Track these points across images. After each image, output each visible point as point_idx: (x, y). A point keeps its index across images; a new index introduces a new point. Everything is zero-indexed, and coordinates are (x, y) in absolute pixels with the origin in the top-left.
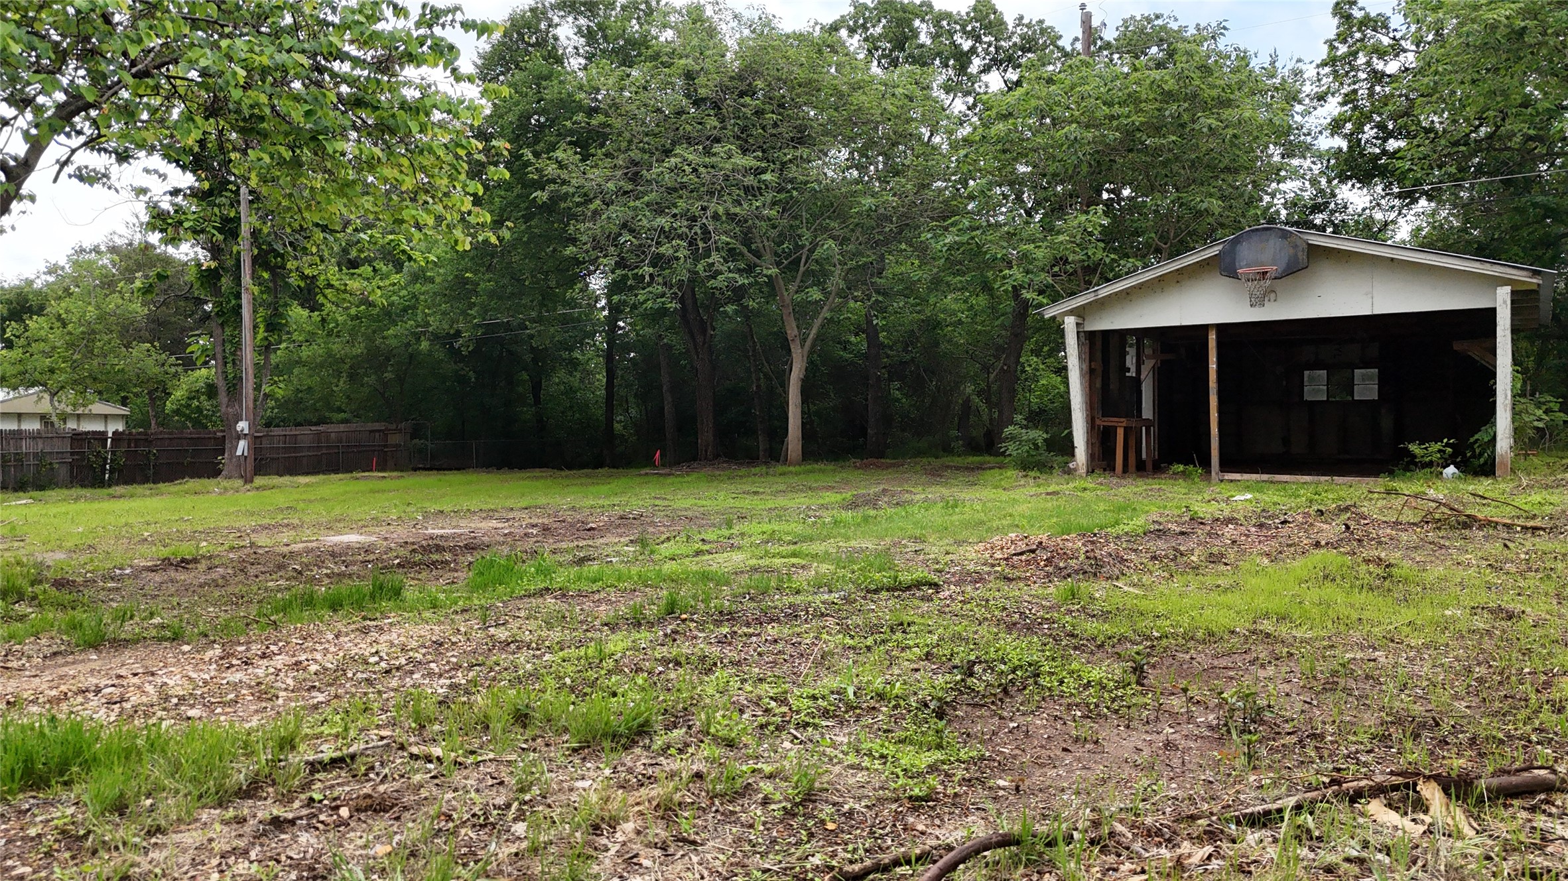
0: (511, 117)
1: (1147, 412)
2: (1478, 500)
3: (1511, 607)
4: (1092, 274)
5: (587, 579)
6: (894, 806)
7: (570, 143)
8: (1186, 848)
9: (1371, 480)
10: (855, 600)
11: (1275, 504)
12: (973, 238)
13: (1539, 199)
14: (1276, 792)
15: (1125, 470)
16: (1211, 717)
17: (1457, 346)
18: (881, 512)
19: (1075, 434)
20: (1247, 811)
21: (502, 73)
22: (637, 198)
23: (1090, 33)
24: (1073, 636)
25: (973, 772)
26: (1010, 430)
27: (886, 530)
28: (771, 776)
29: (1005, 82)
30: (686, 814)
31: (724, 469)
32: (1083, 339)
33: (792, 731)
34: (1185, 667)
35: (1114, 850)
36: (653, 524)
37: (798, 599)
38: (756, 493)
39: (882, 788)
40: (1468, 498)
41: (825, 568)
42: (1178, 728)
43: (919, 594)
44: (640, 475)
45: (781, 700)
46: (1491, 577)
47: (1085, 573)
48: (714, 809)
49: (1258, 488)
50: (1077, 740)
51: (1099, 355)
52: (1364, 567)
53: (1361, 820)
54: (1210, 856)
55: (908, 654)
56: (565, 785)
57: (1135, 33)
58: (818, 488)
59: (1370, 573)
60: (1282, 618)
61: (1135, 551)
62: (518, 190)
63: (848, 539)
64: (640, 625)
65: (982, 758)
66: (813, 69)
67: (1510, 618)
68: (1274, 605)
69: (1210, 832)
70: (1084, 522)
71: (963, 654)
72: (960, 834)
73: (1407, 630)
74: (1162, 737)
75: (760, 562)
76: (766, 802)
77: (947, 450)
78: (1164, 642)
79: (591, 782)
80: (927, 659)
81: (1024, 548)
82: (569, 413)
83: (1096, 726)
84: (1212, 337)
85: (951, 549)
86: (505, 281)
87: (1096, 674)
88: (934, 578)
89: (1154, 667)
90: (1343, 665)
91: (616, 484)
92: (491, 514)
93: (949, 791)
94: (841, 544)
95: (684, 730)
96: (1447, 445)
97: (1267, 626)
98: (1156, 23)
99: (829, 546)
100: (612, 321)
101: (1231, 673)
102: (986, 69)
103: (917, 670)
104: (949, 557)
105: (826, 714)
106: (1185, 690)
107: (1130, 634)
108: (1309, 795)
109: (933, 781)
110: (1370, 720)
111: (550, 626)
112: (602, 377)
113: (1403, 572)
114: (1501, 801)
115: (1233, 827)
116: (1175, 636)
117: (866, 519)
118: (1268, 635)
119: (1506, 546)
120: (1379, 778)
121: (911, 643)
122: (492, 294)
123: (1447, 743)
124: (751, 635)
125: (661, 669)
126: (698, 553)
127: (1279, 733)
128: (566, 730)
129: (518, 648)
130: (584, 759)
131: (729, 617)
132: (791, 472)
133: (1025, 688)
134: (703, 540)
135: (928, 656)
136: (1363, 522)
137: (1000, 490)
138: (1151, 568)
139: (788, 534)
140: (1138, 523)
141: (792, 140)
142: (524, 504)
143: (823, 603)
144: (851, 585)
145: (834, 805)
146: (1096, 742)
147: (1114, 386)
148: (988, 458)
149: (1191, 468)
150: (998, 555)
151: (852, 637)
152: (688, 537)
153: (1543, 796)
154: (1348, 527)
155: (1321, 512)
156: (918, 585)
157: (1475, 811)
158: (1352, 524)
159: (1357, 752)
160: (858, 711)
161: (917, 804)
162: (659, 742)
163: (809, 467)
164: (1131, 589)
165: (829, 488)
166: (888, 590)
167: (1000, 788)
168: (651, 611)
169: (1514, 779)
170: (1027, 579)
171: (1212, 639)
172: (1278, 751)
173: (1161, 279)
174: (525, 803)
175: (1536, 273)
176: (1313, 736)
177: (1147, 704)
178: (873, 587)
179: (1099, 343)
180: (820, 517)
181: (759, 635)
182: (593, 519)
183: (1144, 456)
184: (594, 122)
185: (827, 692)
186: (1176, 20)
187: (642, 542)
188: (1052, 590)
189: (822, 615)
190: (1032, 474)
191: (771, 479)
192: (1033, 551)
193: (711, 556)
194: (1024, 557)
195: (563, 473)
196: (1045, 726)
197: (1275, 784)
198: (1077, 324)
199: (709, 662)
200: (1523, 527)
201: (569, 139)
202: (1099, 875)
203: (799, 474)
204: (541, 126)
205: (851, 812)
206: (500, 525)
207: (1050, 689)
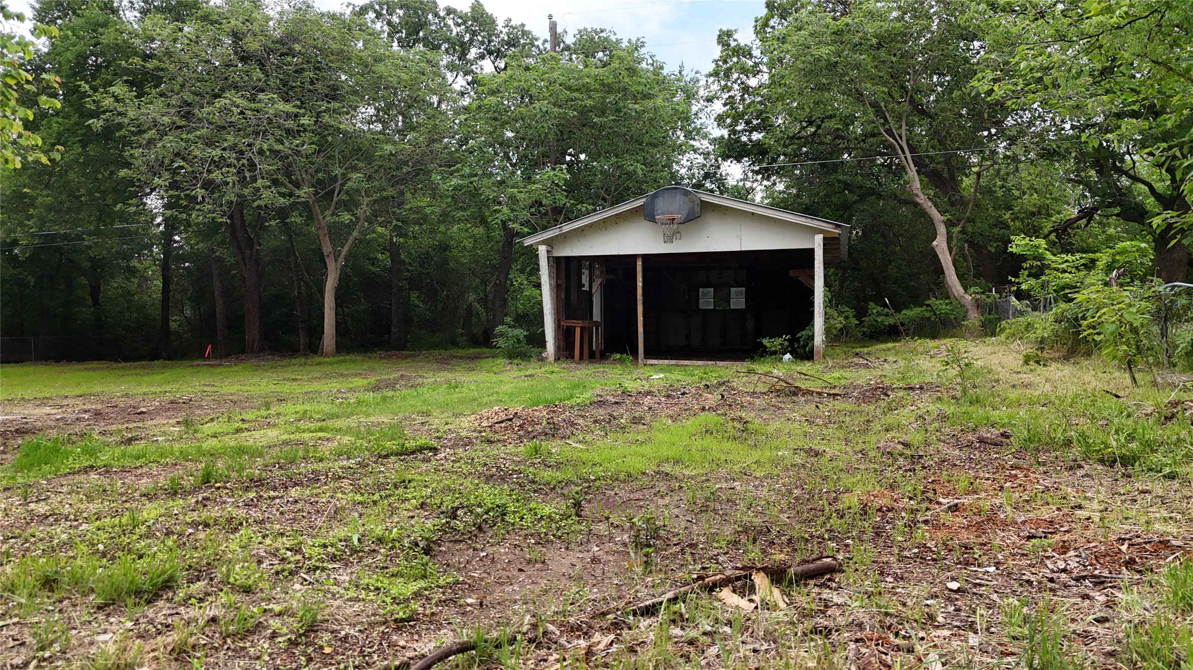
0: (70, 56)
1: (597, 316)
2: (803, 376)
3: (817, 448)
4: (559, 214)
5: (131, 456)
6: (382, 628)
7: (126, 82)
8: (597, 637)
9: (739, 363)
10: (368, 465)
11: (678, 381)
12: (472, 183)
13: (841, 177)
14: (663, 589)
15: (581, 358)
16: (626, 536)
17: (792, 273)
18: (398, 393)
19: (546, 332)
20: (642, 605)
21: (59, 17)
22: (189, 133)
23: (556, 38)
24: (534, 482)
25: (449, 594)
26: (500, 328)
27: (400, 407)
28: (280, 614)
29: (496, 68)
30: (198, 655)
31: (268, 360)
32: (552, 263)
33: (302, 575)
34: (611, 500)
35: (546, 645)
36: (200, 407)
37: (320, 466)
38: (295, 380)
39: (374, 615)
40: (796, 375)
41: (346, 439)
42: (602, 547)
43: (420, 456)
44: (192, 366)
45: (296, 550)
46: (807, 429)
47: (546, 434)
48: (226, 647)
49: (667, 369)
50: (529, 562)
51: (563, 275)
52: (731, 424)
53: (716, 604)
54: (612, 642)
55: (407, 505)
56: (86, 640)
57: (587, 41)
58: (347, 375)
59: (734, 428)
60: (677, 462)
61: (583, 417)
62: (75, 118)
63: (368, 415)
64: (176, 493)
65: (457, 583)
66: (344, 42)
67: (816, 455)
68: (672, 452)
69: (616, 623)
70: (549, 397)
71: (449, 502)
72: (431, 646)
73: (754, 466)
74: (590, 554)
75: (291, 436)
76: (274, 635)
77: (454, 344)
78: (597, 483)
79: (111, 635)
80: (422, 508)
81: (504, 417)
82: (128, 314)
83: (544, 550)
84: (639, 263)
85: (450, 420)
86: (63, 197)
87: (547, 510)
88: (434, 443)
89: (589, 502)
90: (713, 493)
91: (168, 374)
92: (45, 401)
93: (428, 612)
94: (362, 420)
95: (206, 581)
96: (785, 340)
97: (667, 468)
98: (601, 35)
99: (352, 422)
100: (167, 236)
101: (641, 503)
102: (482, 57)
103: (412, 517)
104: (447, 427)
105: (333, 558)
106: (607, 518)
107: (575, 479)
108: (683, 589)
109: (415, 606)
110: (728, 531)
111: (90, 499)
112: (159, 283)
113: (754, 427)
114: (803, 582)
115: (631, 618)
116: (605, 478)
117: (384, 399)
118: (667, 474)
119: (817, 407)
120: (728, 573)
121: (410, 496)
122: (49, 208)
123: (774, 544)
124: (274, 498)
125: (191, 531)
126: (238, 431)
127: (668, 545)
128: (92, 590)
129: (56, 520)
130: (108, 615)
131: (258, 483)
132: (326, 362)
133: (495, 525)
134: (243, 420)
135: (423, 506)
136: (733, 392)
137: (492, 374)
138: (593, 429)
139: (318, 413)
140: (586, 396)
141: (326, 96)
142: (78, 391)
143: (341, 468)
144: (366, 453)
145: (332, 632)
146: (543, 562)
147: (574, 297)
148: (485, 350)
149: (625, 356)
150: (485, 424)
151: (362, 495)
152: (229, 418)
153: (828, 576)
154: (723, 396)
155: (707, 386)
156: (421, 449)
157: (787, 590)
158: (725, 394)
159: (718, 554)
160: (360, 554)
161: (400, 625)
162: (181, 594)
163: (342, 358)
164: (578, 445)
165: (357, 375)
166: (396, 455)
167: (468, 605)
168: (188, 482)
169: (812, 566)
170: (504, 441)
171: (630, 479)
172: (667, 558)
173: (605, 221)
174: (45, 660)
175: (837, 226)
176: (691, 546)
177: (582, 530)
178: (384, 453)
179: (563, 267)
180: (346, 399)
181: (282, 497)
182: (145, 404)
183: (594, 348)
184: (148, 65)
185: (336, 540)
186: (615, 34)
187: (187, 423)
188: (522, 448)
189: (340, 477)
190: (516, 361)
191: (308, 368)
192: (510, 420)
193: (249, 433)
194: (503, 425)
195: (120, 365)
196: (506, 553)
197: (663, 582)
198: (548, 251)
199: (235, 522)
200: (828, 394)
201: (125, 78)
202: (533, 666)
203: (331, 364)
204: (98, 67)
205: (346, 637)
206: (53, 411)
207: (513, 524)
